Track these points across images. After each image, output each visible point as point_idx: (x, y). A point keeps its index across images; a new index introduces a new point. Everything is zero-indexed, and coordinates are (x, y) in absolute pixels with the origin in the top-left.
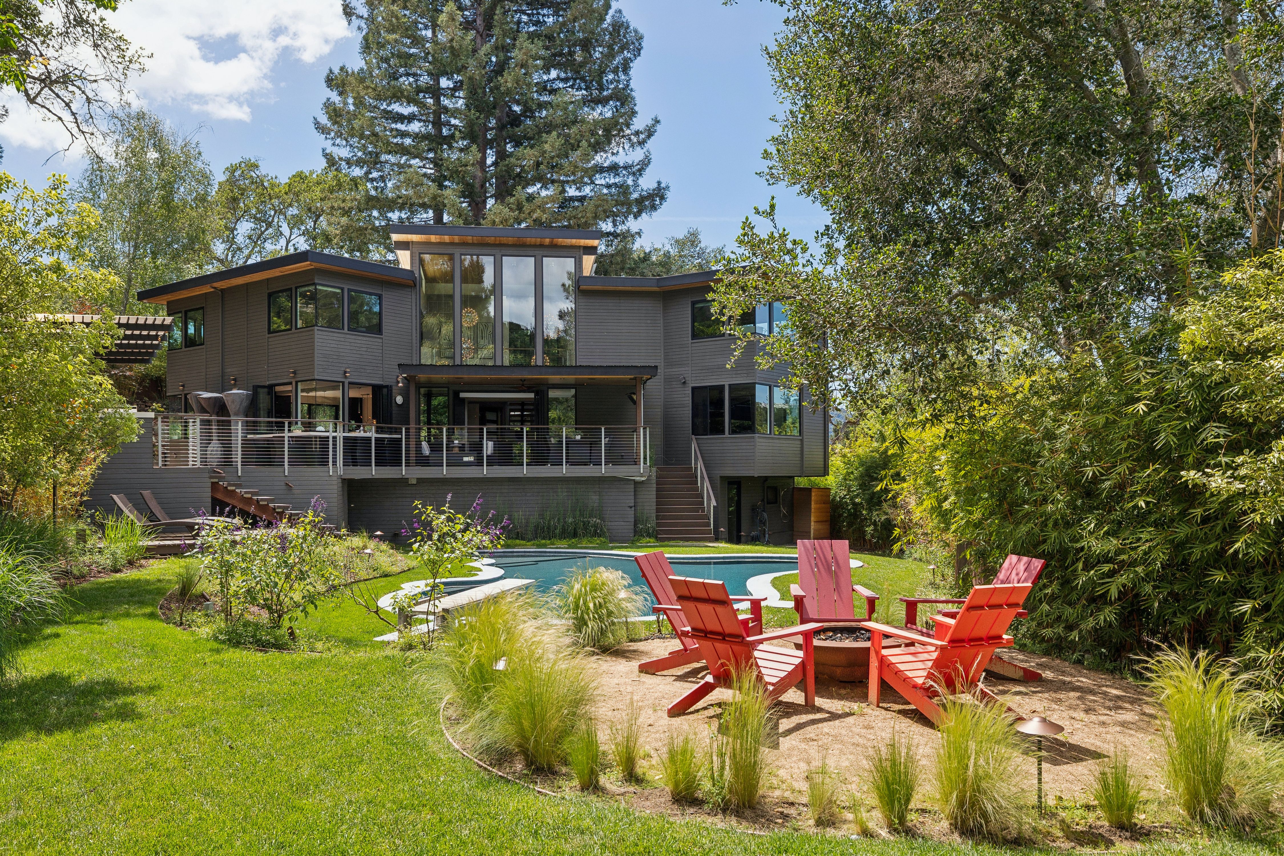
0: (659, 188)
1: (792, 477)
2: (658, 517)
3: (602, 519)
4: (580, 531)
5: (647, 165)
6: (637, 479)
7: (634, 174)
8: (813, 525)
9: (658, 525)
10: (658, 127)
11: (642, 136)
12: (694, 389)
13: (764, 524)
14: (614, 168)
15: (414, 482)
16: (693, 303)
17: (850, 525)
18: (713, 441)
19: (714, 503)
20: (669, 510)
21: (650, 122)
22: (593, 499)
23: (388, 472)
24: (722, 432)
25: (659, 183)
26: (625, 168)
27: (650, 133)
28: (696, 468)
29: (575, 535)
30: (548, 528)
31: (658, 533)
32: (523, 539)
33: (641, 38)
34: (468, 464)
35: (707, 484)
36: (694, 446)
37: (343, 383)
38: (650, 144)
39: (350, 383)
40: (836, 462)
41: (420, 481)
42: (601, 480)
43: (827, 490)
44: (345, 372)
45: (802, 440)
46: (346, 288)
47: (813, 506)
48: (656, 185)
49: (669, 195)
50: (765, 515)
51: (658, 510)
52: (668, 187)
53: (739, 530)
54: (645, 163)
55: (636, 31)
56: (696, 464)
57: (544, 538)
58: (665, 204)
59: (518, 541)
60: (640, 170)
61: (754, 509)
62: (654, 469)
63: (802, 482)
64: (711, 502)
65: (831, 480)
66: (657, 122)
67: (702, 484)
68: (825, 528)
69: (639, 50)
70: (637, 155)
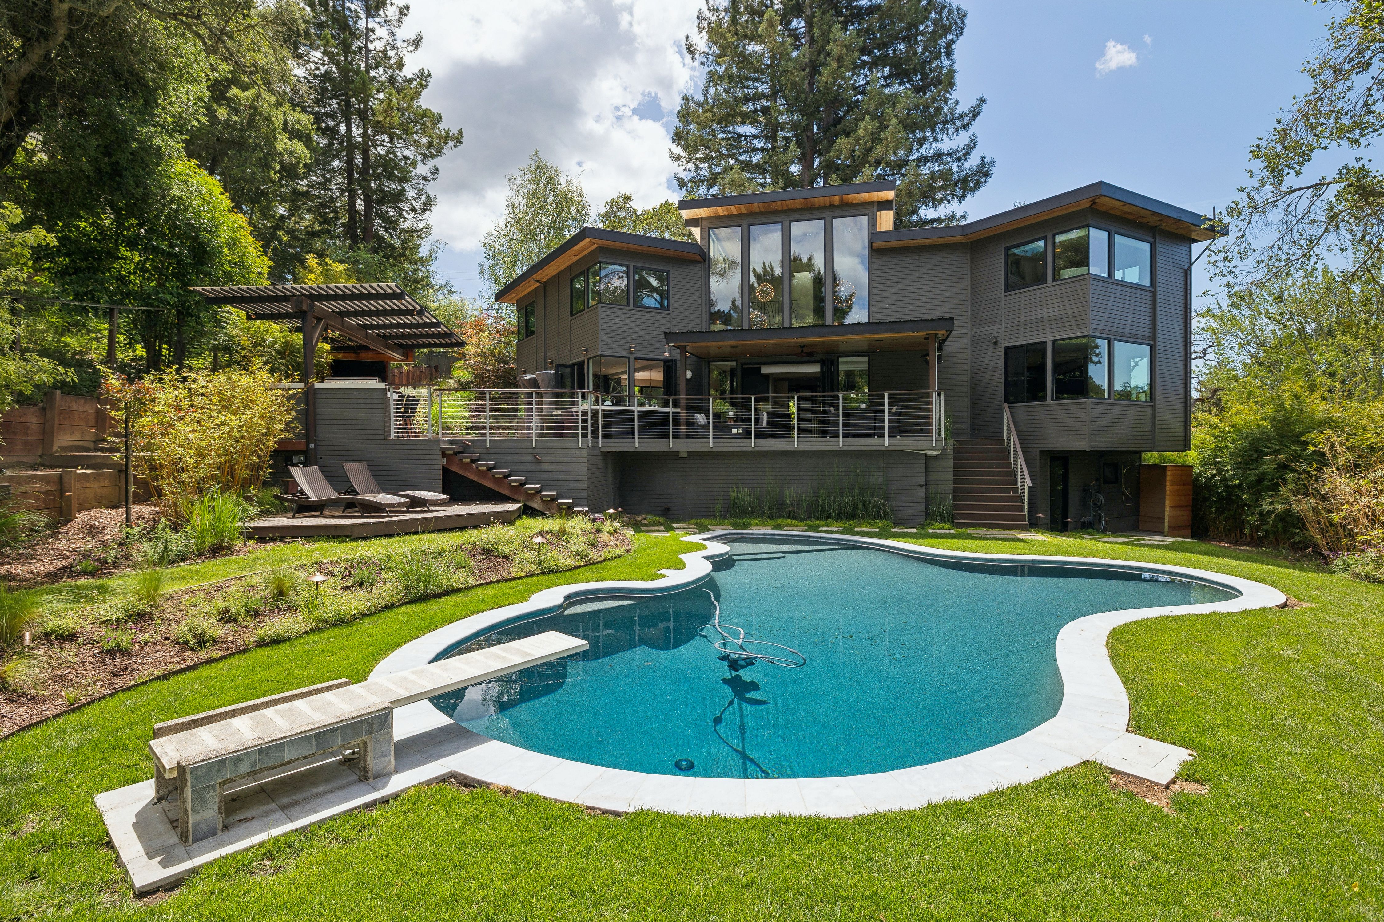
0: (983, 164)
1: (1139, 453)
2: (955, 499)
3: (887, 499)
4: (859, 512)
5: (973, 148)
6: (929, 453)
7: (959, 159)
8: (1168, 512)
9: (955, 507)
10: (984, 107)
11: (966, 119)
12: (1007, 349)
13: (1100, 508)
14: (938, 156)
15: (685, 455)
16: (1008, 249)
17: (1220, 511)
18: (1030, 409)
19: (1029, 483)
20: (970, 490)
21: (974, 103)
22: (876, 476)
23: (654, 445)
24: (1044, 398)
25: (983, 158)
26: (950, 155)
27: (975, 113)
28: (1009, 441)
29: (853, 516)
30: (823, 508)
31: (954, 517)
32: (794, 518)
33: (964, 15)
34: (737, 436)
35: (1021, 461)
36: (1007, 416)
37: (629, 358)
38: (975, 126)
39: (635, 358)
40: (1198, 435)
41: (690, 453)
42: (886, 454)
43: (1188, 468)
44: (631, 348)
45: (1153, 407)
46: (631, 265)
47: (1168, 487)
48: (980, 161)
49: (994, 170)
50: (1101, 497)
51: (955, 490)
52: (992, 163)
53: (1065, 515)
54: (971, 146)
55: (959, 9)
56: (1009, 436)
57: (817, 519)
58: (990, 180)
59: (789, 521)
60: (965, 155)
61: (1085, 490)
62: (951, 442)
63: (1151, 458)
64: (1025, 482)
65: (1192, 457)
66: (982, 101)
67: (1015, 460)
68: (1185, 516)
69: (962, 28)
70: (961, 140)
